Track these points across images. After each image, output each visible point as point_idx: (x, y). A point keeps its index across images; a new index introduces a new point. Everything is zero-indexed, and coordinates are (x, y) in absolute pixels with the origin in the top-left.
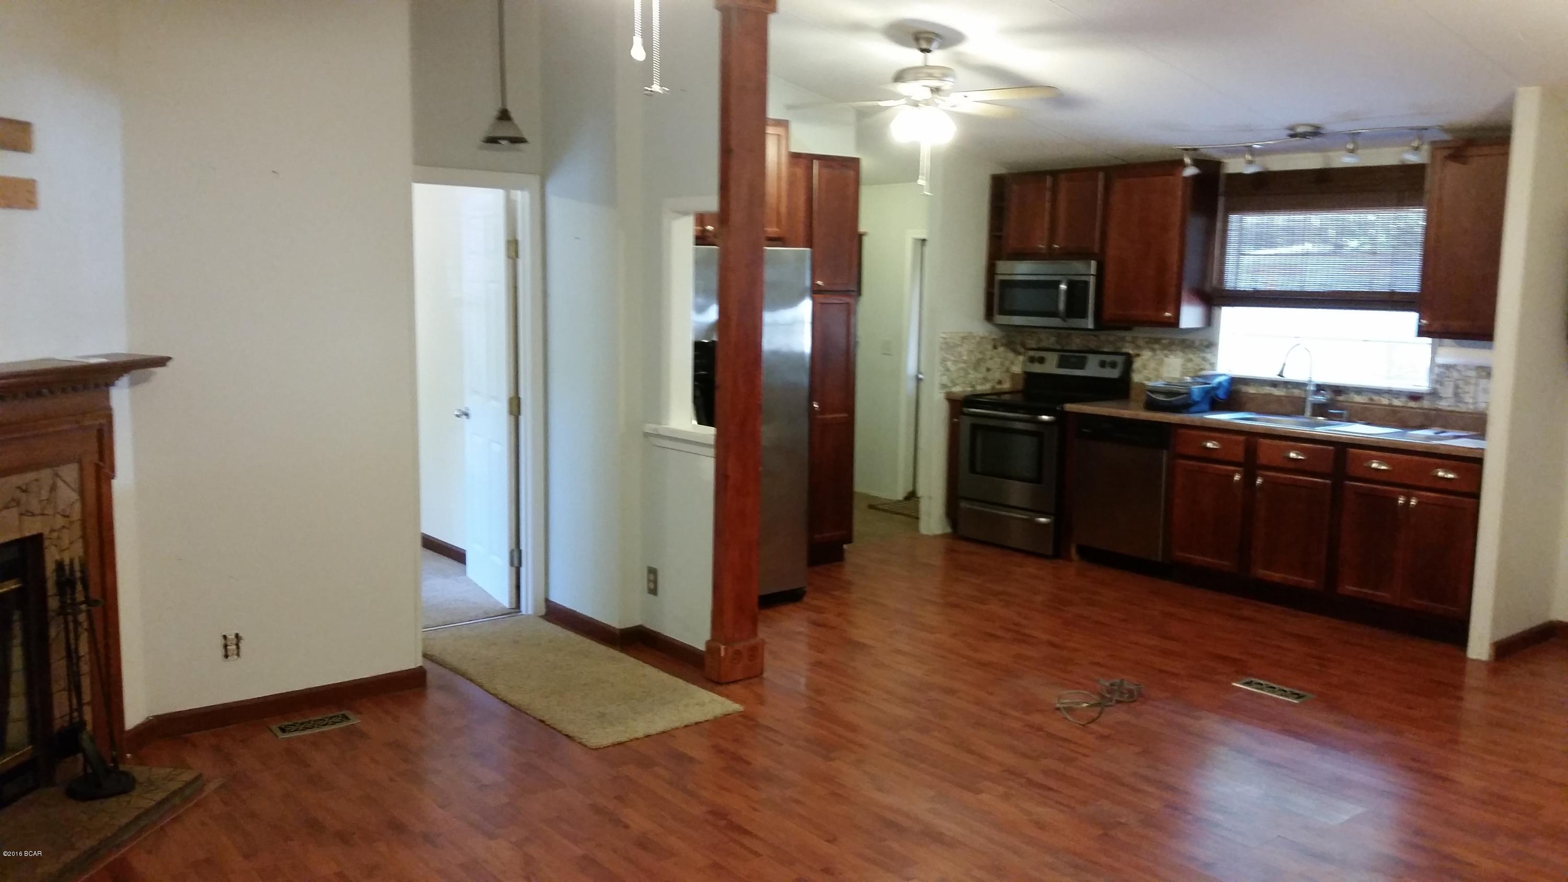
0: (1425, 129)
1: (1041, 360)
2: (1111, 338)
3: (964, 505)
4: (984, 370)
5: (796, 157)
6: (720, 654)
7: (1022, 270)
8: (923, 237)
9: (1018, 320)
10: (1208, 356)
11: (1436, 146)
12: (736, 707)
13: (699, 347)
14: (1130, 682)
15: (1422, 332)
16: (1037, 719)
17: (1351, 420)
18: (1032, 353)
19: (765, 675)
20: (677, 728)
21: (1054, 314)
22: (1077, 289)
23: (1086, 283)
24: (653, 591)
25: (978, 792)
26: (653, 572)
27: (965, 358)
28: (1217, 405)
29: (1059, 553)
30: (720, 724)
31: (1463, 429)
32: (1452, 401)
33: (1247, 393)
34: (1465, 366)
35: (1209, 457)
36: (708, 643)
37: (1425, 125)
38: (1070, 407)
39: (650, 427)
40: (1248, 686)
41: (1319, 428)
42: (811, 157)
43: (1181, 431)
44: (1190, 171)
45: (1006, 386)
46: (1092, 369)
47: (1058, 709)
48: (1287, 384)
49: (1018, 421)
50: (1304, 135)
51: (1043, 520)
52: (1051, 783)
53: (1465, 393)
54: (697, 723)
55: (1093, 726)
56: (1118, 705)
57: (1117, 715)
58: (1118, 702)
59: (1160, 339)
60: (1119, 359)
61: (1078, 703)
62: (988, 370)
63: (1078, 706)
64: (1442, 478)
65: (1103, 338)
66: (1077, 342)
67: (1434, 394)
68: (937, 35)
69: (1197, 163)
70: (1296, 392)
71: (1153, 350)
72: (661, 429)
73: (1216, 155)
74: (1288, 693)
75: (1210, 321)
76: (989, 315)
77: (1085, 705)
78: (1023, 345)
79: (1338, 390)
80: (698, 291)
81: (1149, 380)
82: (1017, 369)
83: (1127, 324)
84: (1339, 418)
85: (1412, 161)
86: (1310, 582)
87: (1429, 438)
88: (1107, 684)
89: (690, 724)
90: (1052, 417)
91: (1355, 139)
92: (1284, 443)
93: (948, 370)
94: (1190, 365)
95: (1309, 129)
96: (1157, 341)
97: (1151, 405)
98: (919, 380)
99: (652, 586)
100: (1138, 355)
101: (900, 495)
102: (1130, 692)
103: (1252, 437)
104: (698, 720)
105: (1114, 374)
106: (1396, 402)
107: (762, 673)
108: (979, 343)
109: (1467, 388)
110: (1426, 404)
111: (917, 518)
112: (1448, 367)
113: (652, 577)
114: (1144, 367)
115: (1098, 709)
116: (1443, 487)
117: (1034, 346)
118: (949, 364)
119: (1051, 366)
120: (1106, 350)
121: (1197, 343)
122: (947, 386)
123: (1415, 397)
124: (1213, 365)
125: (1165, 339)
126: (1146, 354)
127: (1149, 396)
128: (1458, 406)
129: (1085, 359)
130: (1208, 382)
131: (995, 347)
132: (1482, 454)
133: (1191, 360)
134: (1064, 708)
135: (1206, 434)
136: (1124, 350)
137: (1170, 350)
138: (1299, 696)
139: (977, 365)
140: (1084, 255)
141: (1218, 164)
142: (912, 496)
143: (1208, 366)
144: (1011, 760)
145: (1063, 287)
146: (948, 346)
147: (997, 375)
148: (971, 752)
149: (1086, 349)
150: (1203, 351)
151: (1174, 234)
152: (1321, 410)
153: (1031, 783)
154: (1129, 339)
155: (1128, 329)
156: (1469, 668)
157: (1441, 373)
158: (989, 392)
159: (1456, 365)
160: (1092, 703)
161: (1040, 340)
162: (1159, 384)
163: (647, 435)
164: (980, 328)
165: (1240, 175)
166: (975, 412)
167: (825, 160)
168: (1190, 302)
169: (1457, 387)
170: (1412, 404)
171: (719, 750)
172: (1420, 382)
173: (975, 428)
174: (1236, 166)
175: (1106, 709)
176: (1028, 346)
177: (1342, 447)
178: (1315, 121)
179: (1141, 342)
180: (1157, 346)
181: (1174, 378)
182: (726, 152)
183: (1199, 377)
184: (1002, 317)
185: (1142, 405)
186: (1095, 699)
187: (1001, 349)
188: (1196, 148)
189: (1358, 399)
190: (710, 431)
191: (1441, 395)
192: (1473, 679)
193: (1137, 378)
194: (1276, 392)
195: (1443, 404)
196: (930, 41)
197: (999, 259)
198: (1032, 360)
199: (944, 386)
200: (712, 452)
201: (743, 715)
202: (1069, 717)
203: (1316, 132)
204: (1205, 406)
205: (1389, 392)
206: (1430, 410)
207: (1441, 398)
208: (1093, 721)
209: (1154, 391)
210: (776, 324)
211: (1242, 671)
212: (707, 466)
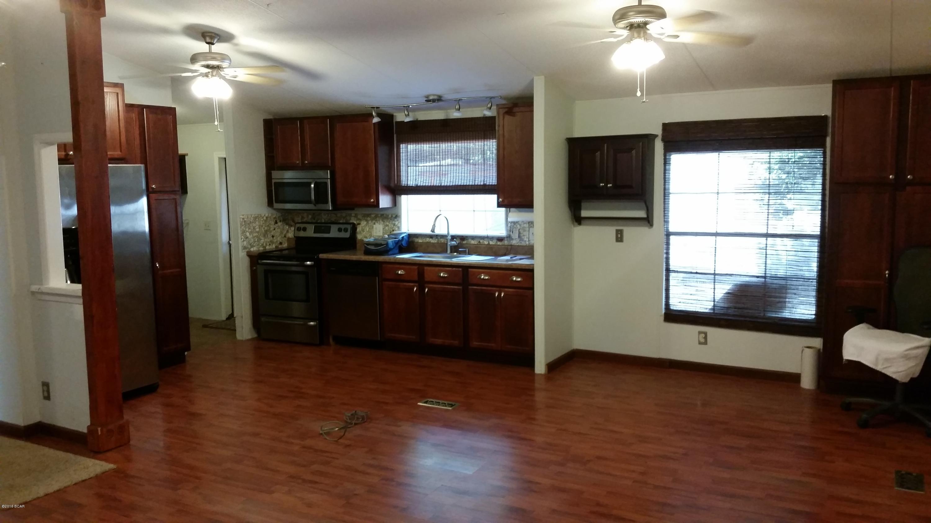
0: (494, 98)
1: (305, 229)
2: (344, 215)
3: (263, 319)
4: (270, 236)
5: (130, 107)
6: (98, 433)
7: (289, 176)
8: (224, 156)
9: (289, 206)
10: (397, 223)
11: (499, 107)
12: (112, 466)
13: (66, 231)
14: (361, 412)
15: (499, 205)
16: (309, 442)
17: (470, 254)
18: (298, 225)
19: (132, 442)
20: (69, 486)
21: (309, 202)
22: (320, 187)
23: (326, 184)
24: (47, 397)
25: (273, 492)
26: (46, 386)
27: (258, 230)
28: (402, 250)
29: (322, 342)
30: (99, 478)
31: (523, 254)
32: (518, 240)
33: (418, 242)
34: (523, 222)
35: (400, 279)
36: (88, 427)
37: (493, 96)
38: (323, 256)
39: (34, 288)
40: (426, 404)
41: (454, 259)
42: (141, 108)
43: (384, 265)
44: (376, 120)
45: (285, 245)
46: (334, 233)
47: (322, 434)
48: (437, 236)
49: (293, 265)
50: (434, 101)
51: (312, 323)
52: (316, 479)
53: (524, 236)
54: (84, 481)
55: (341, 441)
56: (356, 426)
57: (357, 431)
58: (356, 424)
59: (370, 214)
60: (349, 227)
61: (332, 429)
62: (273, 237)
63: (333, 431)
64: (516, 281)
65: (339, 215)
66: (324, 218)
67: (509, 237)
68: (218, 35)
69: (379, 115)
70: (442, 240)
71: (367, 221)
72: (44, 288)
73: (390, 111)
74: (447, 404)
75: (395, 203)
76: (270, 204)
77: (337, 429)
78: (293, 221)
79: (463, 238)
80: (63, 195)
81: (366, 238)
82: (291, 235)
83: (351, 207)
84: (464, 253)
85: (488, 115)
86: (456, 343)
87: (507, 260)
88: (349, 415)
89: (78, 482)
90: (313, 263)
91: (459, 103)
92: (437, 268)
93: (247, 238)
94: (387, 228)
95: (436, 97)
96: (368, 215)
97: (368, 252)
98: (230, 245)
99: (46, 394)
100: (359, 224)
101: (224, 317)
102: (363, 418)
103: (421, 266)
104: (84, 478)
105: (347, 235)
106: (491, 243)
107: (129, 442)
108: (266, 221)
109: (525, 233)
110: (506, 242)
111: (235, 330)
112: (514, 223)
113: (45, 388)
114: (363, 231)
115: (343, 431)
116: (516, 285)
117: (300, 221)
118: (248, 234)
119: (310, 232)
120: (341, 221)
121: (390, 216)
122: (248, 248)
123: (500, 239)
124: (399, 228)
125: (373, 214)
126: (363, 223)
127: (365, 247)
128: (521, 243)
129: (330, 227)
130: (397, 237)
131: (276, 223)
132: (533, 267)
133: (387, 225)
134: (324, 433)
135: (398, 266)
136: (351, 221)
137: (376, 221)
138: (452, 405)
139: (265, 234)
140: (324, 167)
141: (392, 116)
142: (231, 317)
143: (397, 229)
144: (291, 469)
145: (313, 186)
146: (245, 223)
147: (279, 239)
148: (267, 469)
149: (329, 221)
150: (394, 220)
151: (372, 155)
152: (455, 249)
153: (304, 481)
154: (353, 215)
155: (353, 209)
156: (536, 378)
157: (511, 226)
158: (274, 250)
159: (518, 222)
160: (340, 427)
161: (303, 218)
162: (371, 240)
163: (33, 293)
164: (265, 211)
165: (403, 122)
166: (266, 262)
167: (150, 108)
168: (383, 194)
169: (519, 233)
170: (499, 243)
171: (99, 496)
172: (502, 232)
173: (266, 272)
174: (400, 117)
175: (348, 429)
176: (296, 221)
177: (466, 268)
178: (439, 93)
179: (359, 217)
180: (369, 219)
181: (379, 236)
182: (75, 104)
183: (392, 235)
184: (278, 204)
185: (363, 252)
186: (342, 424)
187: (279, 224)
188: (379, 107)
189: (473, 242)
190: (79, 287)
191: (513, 238)
192: (539, 384)
193: (359, 237)
194: (433, 241)
195: (514, 242)
196: (212, 38)
197: (274, 170)
198: (299, 229)
199: (245, 248)
200: (81, 301)
201: (116, 471)
202: (327, 438)
203: (439, 99)
204: (397, 251)
205: (487, 238)
206: (508, 245)
207: (512, 239)
208: (341, 438)
209: (369, 244)
210: (122, 214)
211: (423, 396)
212: (78, 311)
